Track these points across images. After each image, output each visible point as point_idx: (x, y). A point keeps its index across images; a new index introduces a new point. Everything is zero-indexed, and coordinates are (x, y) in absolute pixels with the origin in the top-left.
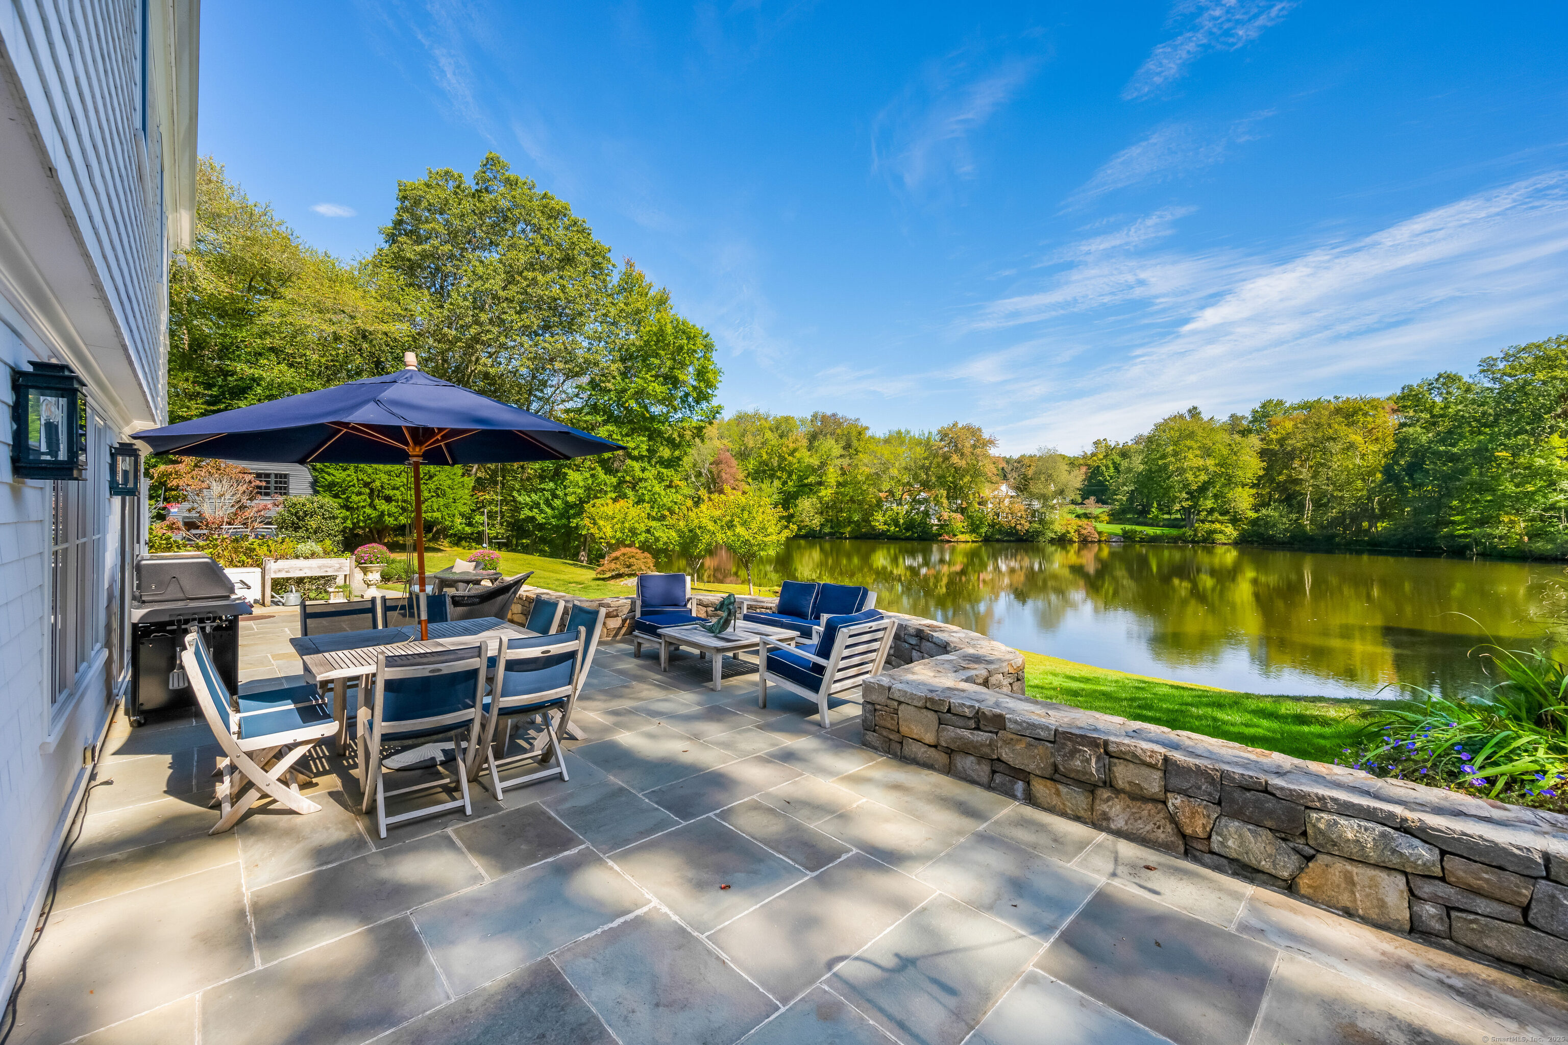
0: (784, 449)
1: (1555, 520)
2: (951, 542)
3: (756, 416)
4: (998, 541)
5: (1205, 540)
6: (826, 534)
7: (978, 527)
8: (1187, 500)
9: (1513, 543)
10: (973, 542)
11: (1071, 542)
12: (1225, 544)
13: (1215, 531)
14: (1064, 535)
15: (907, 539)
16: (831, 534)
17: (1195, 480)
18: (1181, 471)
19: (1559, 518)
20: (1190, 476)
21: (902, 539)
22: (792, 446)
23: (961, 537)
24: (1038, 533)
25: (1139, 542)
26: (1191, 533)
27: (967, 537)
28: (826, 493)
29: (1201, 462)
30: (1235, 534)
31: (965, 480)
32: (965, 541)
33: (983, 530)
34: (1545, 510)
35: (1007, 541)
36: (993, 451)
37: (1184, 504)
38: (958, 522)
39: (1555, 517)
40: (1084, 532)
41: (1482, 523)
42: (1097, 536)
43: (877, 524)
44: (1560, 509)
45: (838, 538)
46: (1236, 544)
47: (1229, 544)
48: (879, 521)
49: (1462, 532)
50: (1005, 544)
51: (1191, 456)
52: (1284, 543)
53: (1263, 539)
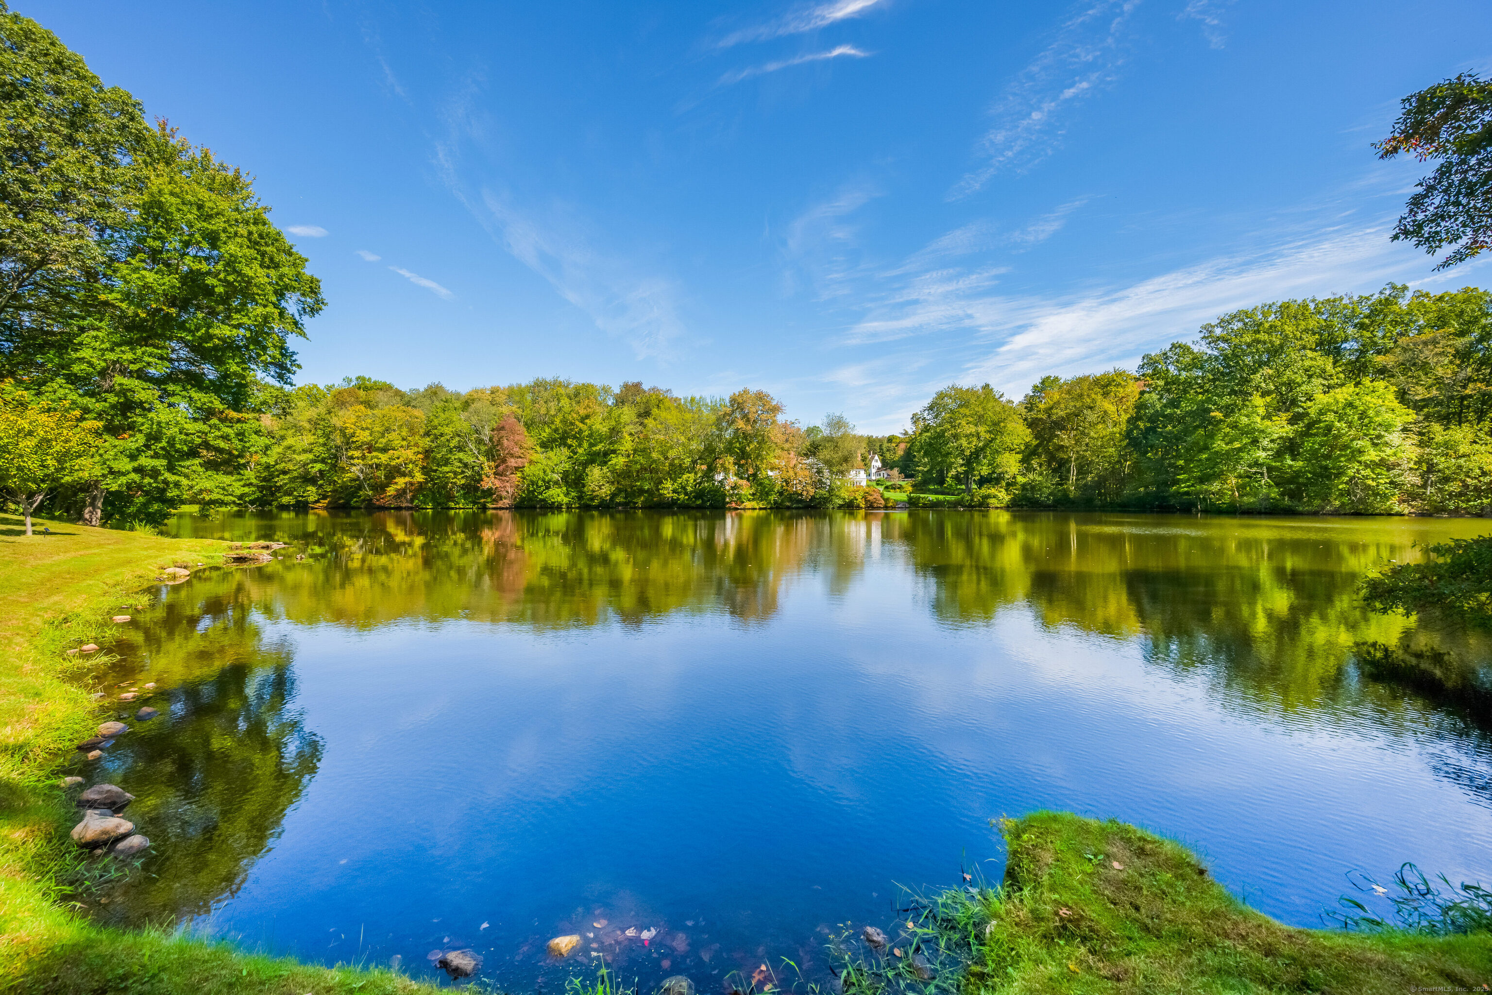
0: (575, 416)
1: (1259, 476)
2: (737, 509)
3: (556, 384)
4: (788, 508)
5: (981, 505)
6: (619, 504)
7: (768, 494)
8: (962, 465)
9: (1227, 499)
10: (760, 509)
11: (858, 507)
12: (997, 508)
13: (988, 497)
14: (851, 502)
15: (699, 508)
16: (625, 504)
17: (968, 446)
18: (956, 437)
19: (1262, 474)
20: (964, 442)
21: (693, 508)
22: (583, 412)
23: (748, 504)
24: (826, 500)
25: (922, 507)
26: (968, 498)
27: (754, 504)
28: (619, 461)
29: (972, 429)
30: (1007, 498)
31: (752, 446)
32: (752, 510)
33: (773, 498)
34: (1250, 466)
35: (796, 508)
36: (781, 418)
37: (959, 469)
38: (746, 489)
39: (1259, 473)
40: (870, 498)
41: (1202, 480)
42: (883, 502)
43: (665, 492)
44: (1262, 465)
45: (631, 508)
46: (1007, 508)
47: (1001, 508)
48: (668, 489)
49: (1186, 489)
50: (794, 511)
51: (964, 423)
52: (1049, 506)
53: (1031, 503)
